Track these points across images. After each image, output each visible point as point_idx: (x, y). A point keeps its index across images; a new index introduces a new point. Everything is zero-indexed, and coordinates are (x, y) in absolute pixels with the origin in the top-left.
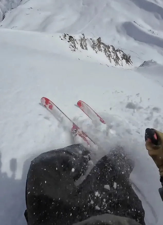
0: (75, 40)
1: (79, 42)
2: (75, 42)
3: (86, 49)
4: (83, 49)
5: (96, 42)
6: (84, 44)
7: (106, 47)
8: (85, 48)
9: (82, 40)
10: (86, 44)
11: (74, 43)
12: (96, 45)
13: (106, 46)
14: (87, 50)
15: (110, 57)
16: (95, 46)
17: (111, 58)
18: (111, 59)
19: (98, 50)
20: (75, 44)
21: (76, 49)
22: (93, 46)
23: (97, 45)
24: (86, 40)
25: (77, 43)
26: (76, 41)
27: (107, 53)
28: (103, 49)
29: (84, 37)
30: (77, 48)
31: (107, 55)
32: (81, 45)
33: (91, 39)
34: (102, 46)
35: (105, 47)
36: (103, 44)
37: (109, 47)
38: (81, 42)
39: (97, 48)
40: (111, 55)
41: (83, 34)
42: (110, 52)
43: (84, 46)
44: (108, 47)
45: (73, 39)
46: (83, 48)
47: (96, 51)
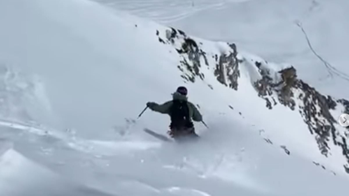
0: (203, 53)
1: (213, 63)
2: (202, 59)
3: (234, 85)
4: (223, 82)
5: (276, 77)
6: (229, 71)
7: (314, 99)
8: (228, 82)
9: (223, 58)
10: (237, 74)
11: (197, 60)
12: (272, 86)
13: (317, 96)
14: (236, 89)
15: (325, 134)
16: (268, 87)
17: (330, 138)
18: (330, 143)
19: (277, 101)
20: (199, 62)
21: (197, 78)
22: (260, 85)
23: (277, 85)
24: (241, 61)
25: (207, 63)
26: (205, 57)
27: (316, 120)
28: (299, 103)
29: (234, 54)
30: (202, 76)
31: (315, 126)
32: (219, 72)
33: (258, 65)
34: (297, 92)
35: (310, 100)
36: (305, 87)
37: (329, 104)
38: (221, 62)
39: (274, 92)
40: (334, 130)
41: (233, 46)
42: (331, 119)
43: (226, 77)
44: (324, 102)
45: (197, 50)
46: (221, 80)
47: (271, 100)
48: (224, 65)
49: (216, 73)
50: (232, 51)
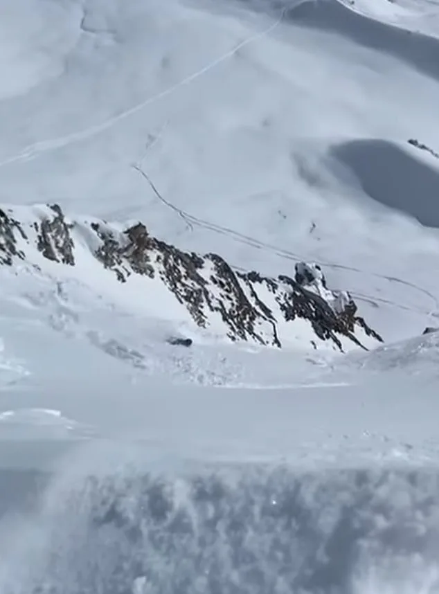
0: (16, 224)
1: (33, 235)
2: (15, 231)
3: (69, 259)
4: (53, 258)
5: (122, 239)
6: (57, 243)
7: (175, 260)
8: (60, 257)
9: (46, 226)
10: (68, 243)
11: (9, 232)
12: (120, 252)
13: (179, 256)
14: (73, 264)
15: (197, 302)
16: (115, 255)
17: (205, 304)
18: (206, 310)
19: (130, 270)
20: (12, 237)
21: (15, 258)
22: (103, 253)
23: (126, 249)
24: (71, 226)
25: (25, 237)
26: (19, 228)
27: (183, 285)
28: (158, 267)
29: (60, 218)
30: (21, 255)
31: (183, 293)
32: (43, 245)
33: (95, 227)
34: (153, 254)
35: (171, 261)
36: (162, 246)
37: (194, 262)
38: (43, 233)
39: (123, 260)
40: (206, 293)
41: (56, 208)
42: (200, 280)
43: (55, 250)
44: (188, 261)
45: (7, 220)
46: (49, 255)
47: (121, 270)
48: (49, 235)
49: (40, 248)
50: (56, 215)
